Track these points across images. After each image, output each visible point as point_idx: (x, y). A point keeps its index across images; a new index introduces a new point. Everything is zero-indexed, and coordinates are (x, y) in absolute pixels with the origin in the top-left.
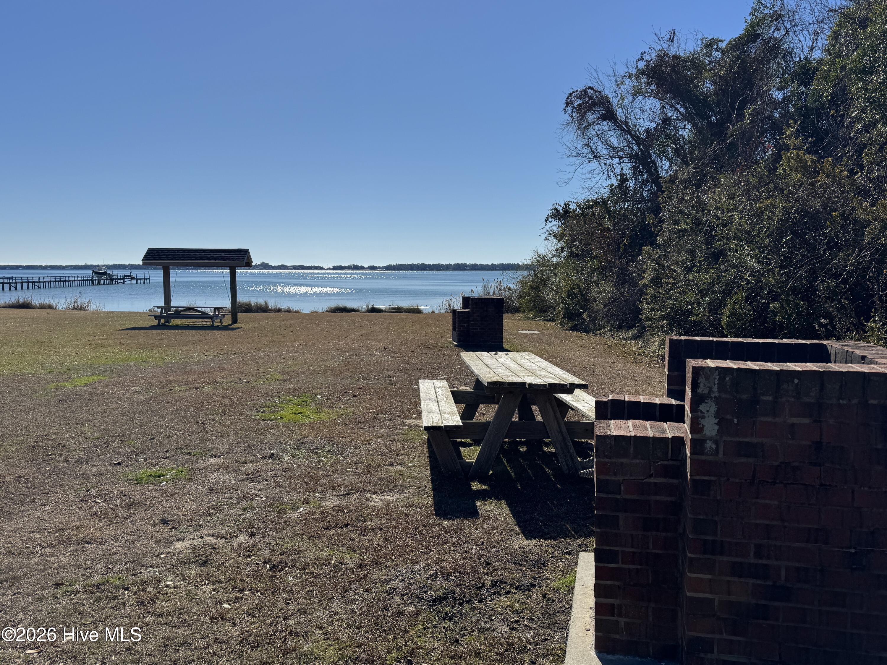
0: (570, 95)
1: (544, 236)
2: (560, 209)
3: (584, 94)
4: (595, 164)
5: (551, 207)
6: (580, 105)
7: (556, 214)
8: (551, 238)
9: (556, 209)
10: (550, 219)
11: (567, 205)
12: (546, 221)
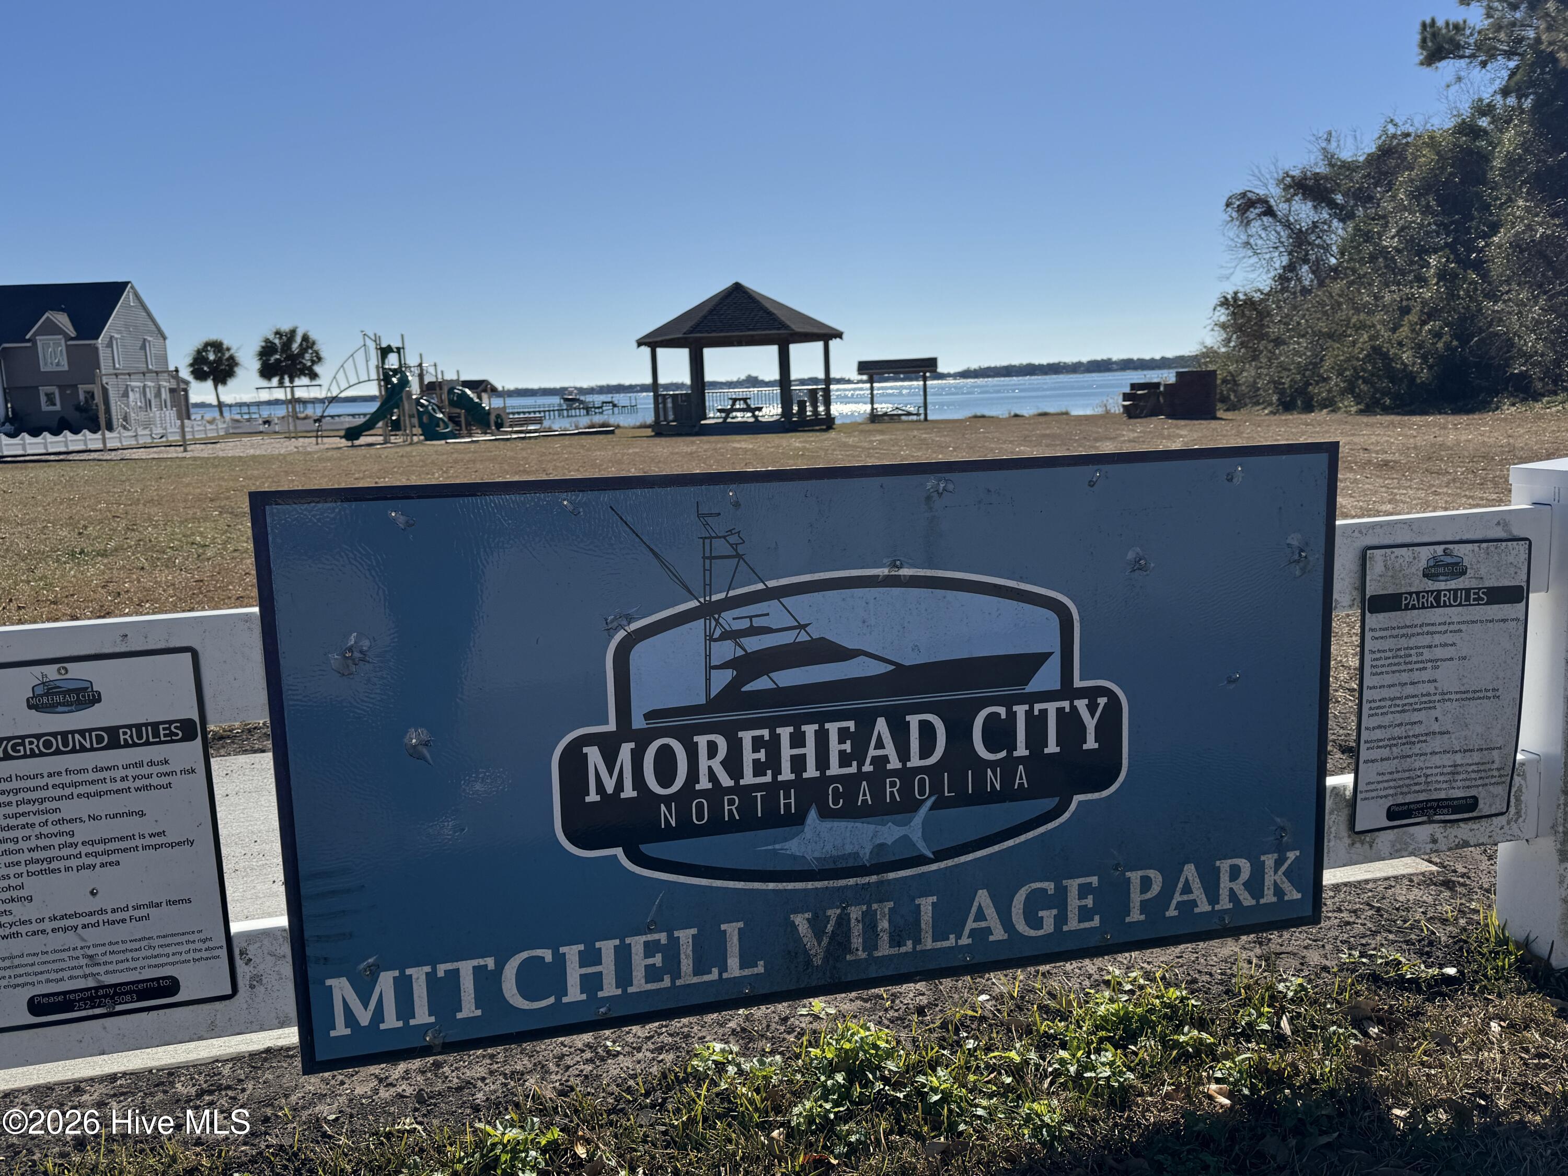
0: (1230, 198)
1: (1209, 328)
2: (1229, 297)
3: (1244, 195)
4: (1254, 259)
5: (1218, 295)
6: (1239, 206)
7: (1225, 303)
8: (1216, 328)
9: (1224, 297)
10: (1219, 308)
11: (1236, 293)
12: (1214, 309)
